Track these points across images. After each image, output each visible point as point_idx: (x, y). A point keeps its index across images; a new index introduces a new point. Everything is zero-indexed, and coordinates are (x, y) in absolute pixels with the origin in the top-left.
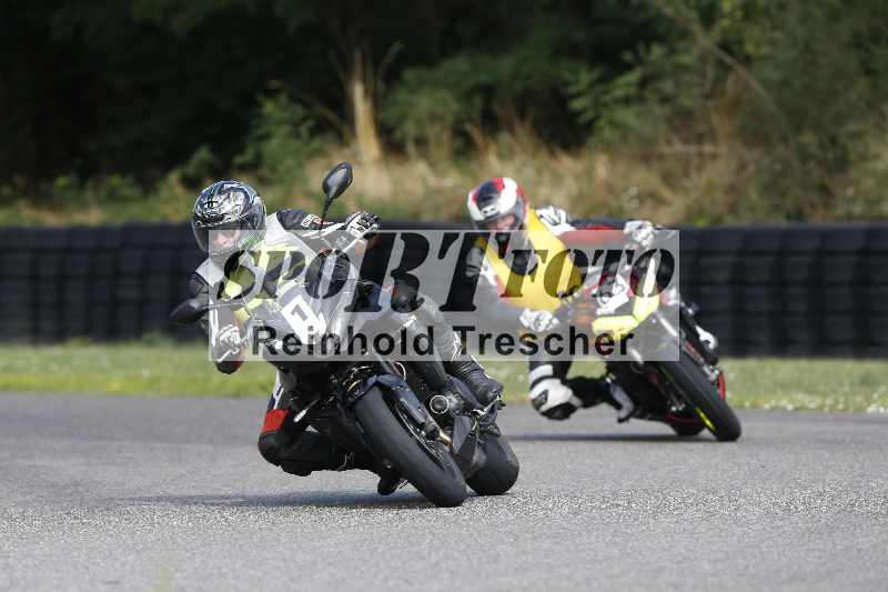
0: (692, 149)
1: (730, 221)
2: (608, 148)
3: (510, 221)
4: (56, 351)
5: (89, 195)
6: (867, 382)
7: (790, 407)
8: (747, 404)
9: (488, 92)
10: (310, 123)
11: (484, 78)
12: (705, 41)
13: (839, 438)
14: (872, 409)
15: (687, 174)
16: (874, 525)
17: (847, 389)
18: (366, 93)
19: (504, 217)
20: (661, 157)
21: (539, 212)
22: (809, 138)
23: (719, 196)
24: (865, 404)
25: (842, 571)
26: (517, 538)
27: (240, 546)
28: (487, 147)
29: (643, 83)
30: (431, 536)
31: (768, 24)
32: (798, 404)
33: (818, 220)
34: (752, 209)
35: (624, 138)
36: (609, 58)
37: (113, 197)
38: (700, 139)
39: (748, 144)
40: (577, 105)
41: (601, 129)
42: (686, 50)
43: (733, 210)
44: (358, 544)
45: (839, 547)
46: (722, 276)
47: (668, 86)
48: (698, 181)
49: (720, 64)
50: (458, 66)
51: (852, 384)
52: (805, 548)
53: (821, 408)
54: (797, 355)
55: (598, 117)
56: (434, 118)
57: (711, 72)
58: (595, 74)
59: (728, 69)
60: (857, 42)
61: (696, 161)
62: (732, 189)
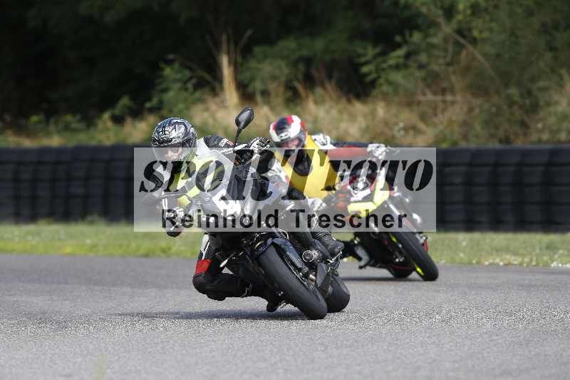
0: (439, 98)
1: (463, 144)
2: (385, 97)
3: (296, 142)
4: (31, 228)
5: (52, 127)
6: (550, 247)
7: (501, 264)
8: (474, 262)
9: (308, 61)
10: (194, 81)
11: (305, 52)
12: (447, 29)
13: (533, 283)
14: (554, 265)
15: (436, 115)
16: (555, 339)
17: (538, 251)
18: (229, 62)
19: (293, 140)
20: (419, 103)
21: (313, 137)
22: (513, 91)
23: (456, 129)
24: (550, 262)
25: (535, 368)
26: (326, 347)
27: (149, 352)
28: (307, 97)
29: (408, 56)
30: (271, 346)
31: (487, 18)
32: (506, 262)
33: (519, 143)
34: (477, 136)
35: (396, 92)
36: (386, 39)
37: (67, 128)
38: (444, 92)
39: (475, 95)
40: (365, 69)
41: (381, 85)
42: (435, 35)
43: (465, 137)
44: (225, 351)
45: (533, 353)
46: (458, 180)
47: (423, 58)
48: (442, 119)
49: (457, 43)
50: (289, 45)
51: (541, 249)
52: (511, 354)
53: (521, 264)
54: (507, 230)
55: (379, 77)
56: (274, 78)
57: (451, 49)
58: (378, 50)
59: (463, 46)
60: (545, 29)
61: (441, 106)
62: (465, 124)
